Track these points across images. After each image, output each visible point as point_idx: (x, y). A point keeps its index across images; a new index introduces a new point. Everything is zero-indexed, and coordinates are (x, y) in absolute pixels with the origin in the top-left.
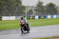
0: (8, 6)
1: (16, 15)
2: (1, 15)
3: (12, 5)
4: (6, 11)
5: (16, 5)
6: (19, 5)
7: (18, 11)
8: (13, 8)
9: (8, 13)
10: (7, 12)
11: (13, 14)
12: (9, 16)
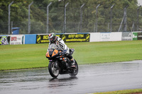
0: (105, 8)
1: (123, 30)
2: (88, 30)
3: (114, 4)
4: (100, 18)
5: (124, 4)
6: (131, 6)
7: (129, 19)
8: (116, 13)
9: (105, 25)
10: (103, 23)
11: (117, 27)
12: (106, 32)
